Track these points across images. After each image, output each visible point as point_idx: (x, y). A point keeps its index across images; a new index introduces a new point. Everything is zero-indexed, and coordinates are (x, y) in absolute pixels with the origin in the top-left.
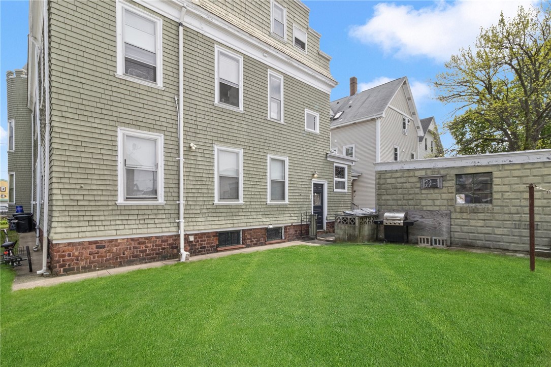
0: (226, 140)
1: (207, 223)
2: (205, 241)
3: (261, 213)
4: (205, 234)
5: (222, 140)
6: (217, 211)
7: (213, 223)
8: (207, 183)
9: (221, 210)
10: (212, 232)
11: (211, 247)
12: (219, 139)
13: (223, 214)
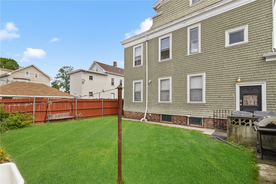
0: (164, 75)
1: (155, 110)
2: (155, 117)
3: (183, 108)
4: (155, 114)
5: (162, 75)
6: (160, 105)
7: (157, 110)
8: (156, 94)
9: (161, 105)
10: (158, 114)
11: (157, 120)
12: (160, 75)
13: (162, 107)
